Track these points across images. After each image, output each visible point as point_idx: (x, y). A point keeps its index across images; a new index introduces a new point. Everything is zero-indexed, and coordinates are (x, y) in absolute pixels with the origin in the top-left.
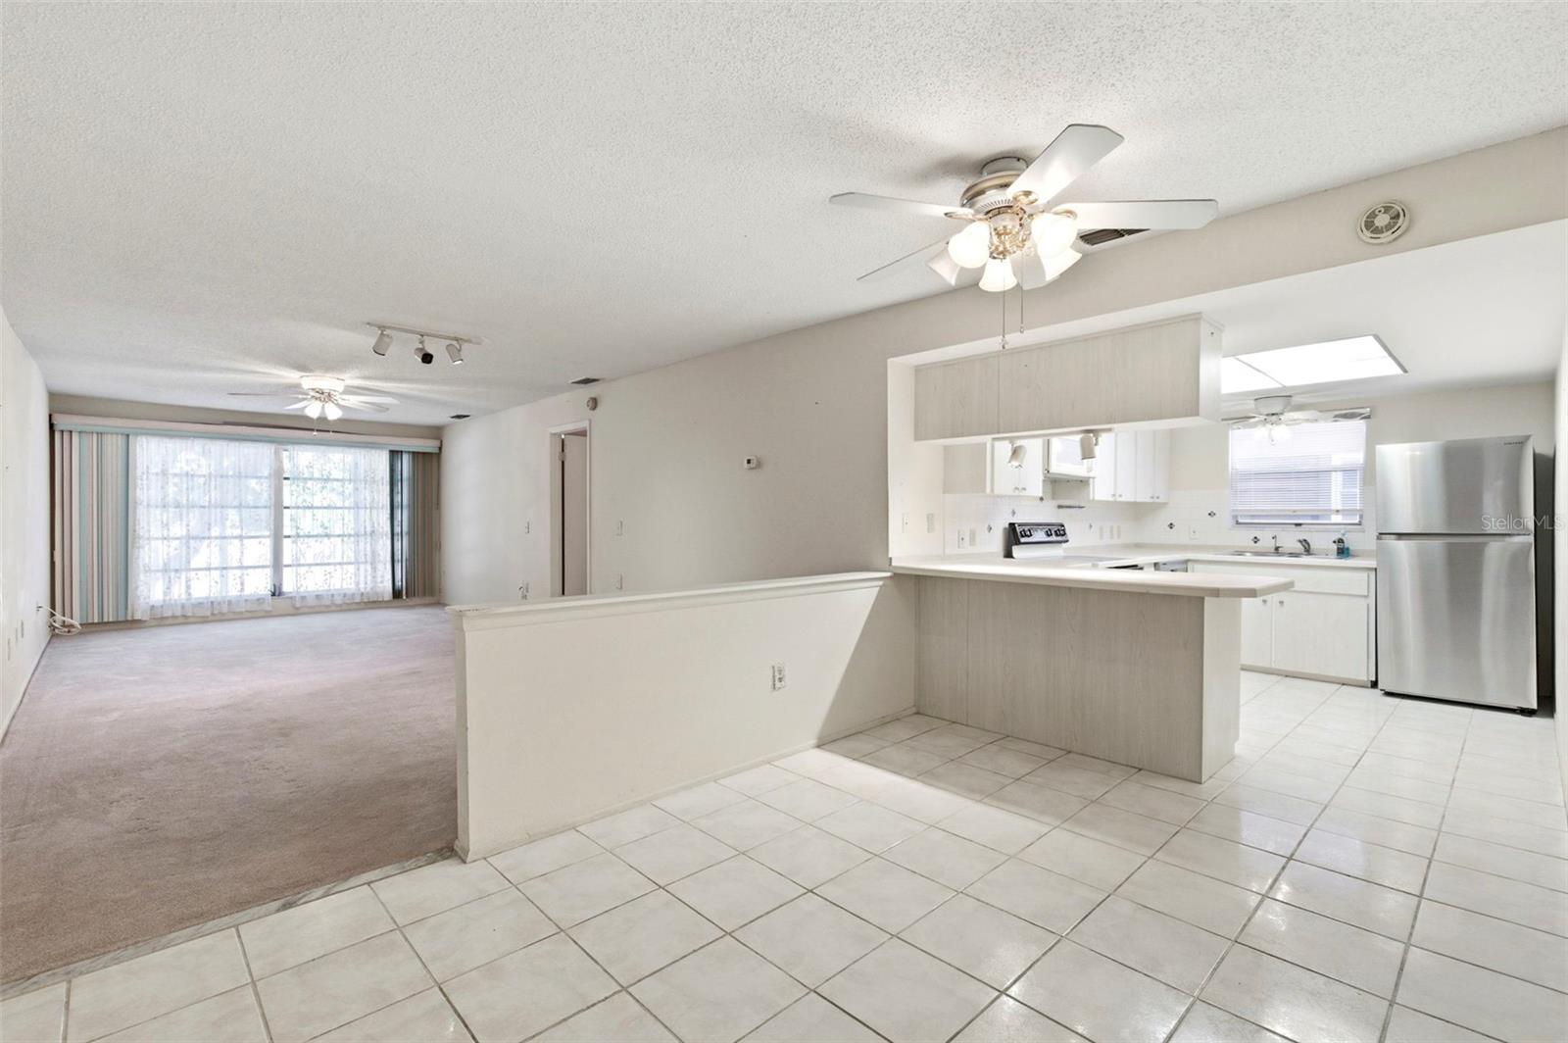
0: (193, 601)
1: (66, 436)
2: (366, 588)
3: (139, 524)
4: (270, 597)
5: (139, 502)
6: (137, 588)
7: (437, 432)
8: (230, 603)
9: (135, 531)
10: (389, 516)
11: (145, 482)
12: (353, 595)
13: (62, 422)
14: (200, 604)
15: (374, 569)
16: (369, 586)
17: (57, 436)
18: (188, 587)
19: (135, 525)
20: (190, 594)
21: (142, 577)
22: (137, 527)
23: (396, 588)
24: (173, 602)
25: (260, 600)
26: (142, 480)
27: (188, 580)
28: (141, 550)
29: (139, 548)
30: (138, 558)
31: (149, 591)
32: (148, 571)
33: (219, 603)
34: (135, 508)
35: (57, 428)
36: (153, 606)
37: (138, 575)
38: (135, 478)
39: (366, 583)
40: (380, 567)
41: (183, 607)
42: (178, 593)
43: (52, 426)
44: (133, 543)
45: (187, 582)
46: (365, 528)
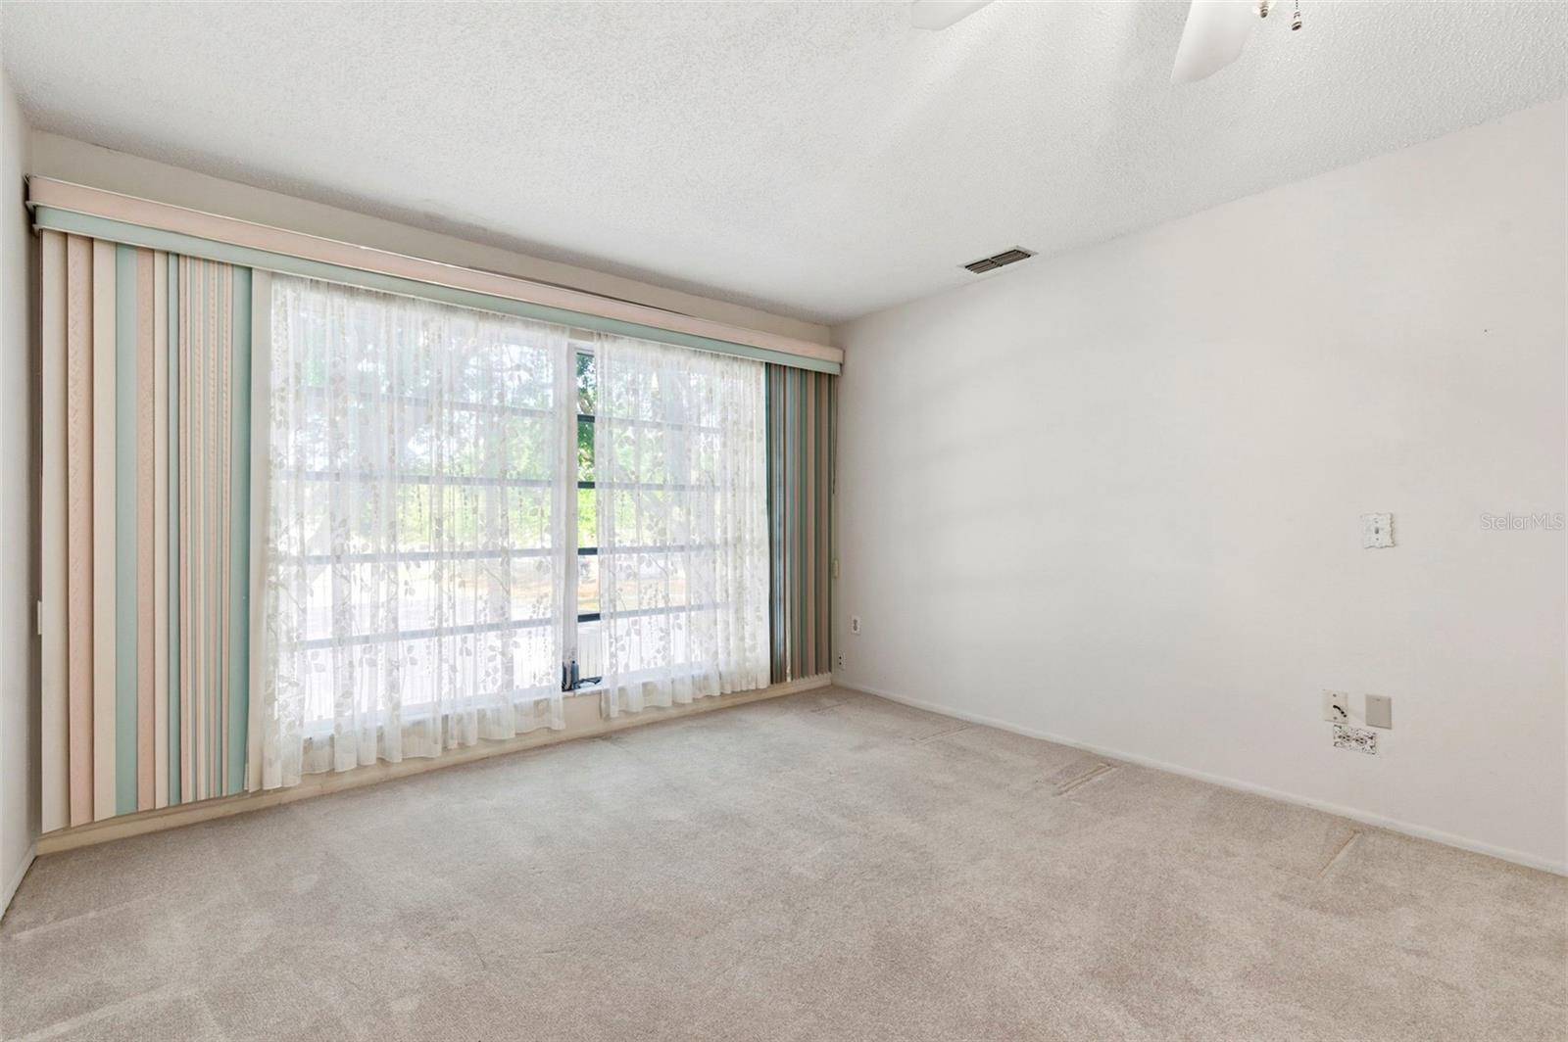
0: (407, 719)
1: (77, 251)
2: (728, 663)
3: (278, 522)
4: (560, 694)
5: (276, 461)
6: (270, 699)
7: (836, 329)
8: (482, 716)
9: (267, 540)
10: (764, 506)
11: (291, 406)
12: (706, 678)
13: (61, 207)
14: (417, 728)
15: (740, 620)
16: (733, 658)
17: (50, 248)
18: (393, 687)
19: (265, 523)
20: (397, 706)
21: (283, 668)
22: (272, 530)
23: (777, 658)
24: (357, 727)
25: (540, 707)
26: (283, 399)
27: (393, 666)
28: (282, 592)
29: (276, 586)
30: (273, 616)
31: (302, 702)
32: (299, 645)
33: (460, 719)
34: (268, 477)
35: (46, 221)
36: (309, 742)
37: (276, 663)
38: (267, 394)
39: (729, 654)
40: (749, 614)
41: (381, 738)
42: (370, 702)
43: (31, 215)
44: (264, 573)
45: (390, 673)
46: (725, 532)
